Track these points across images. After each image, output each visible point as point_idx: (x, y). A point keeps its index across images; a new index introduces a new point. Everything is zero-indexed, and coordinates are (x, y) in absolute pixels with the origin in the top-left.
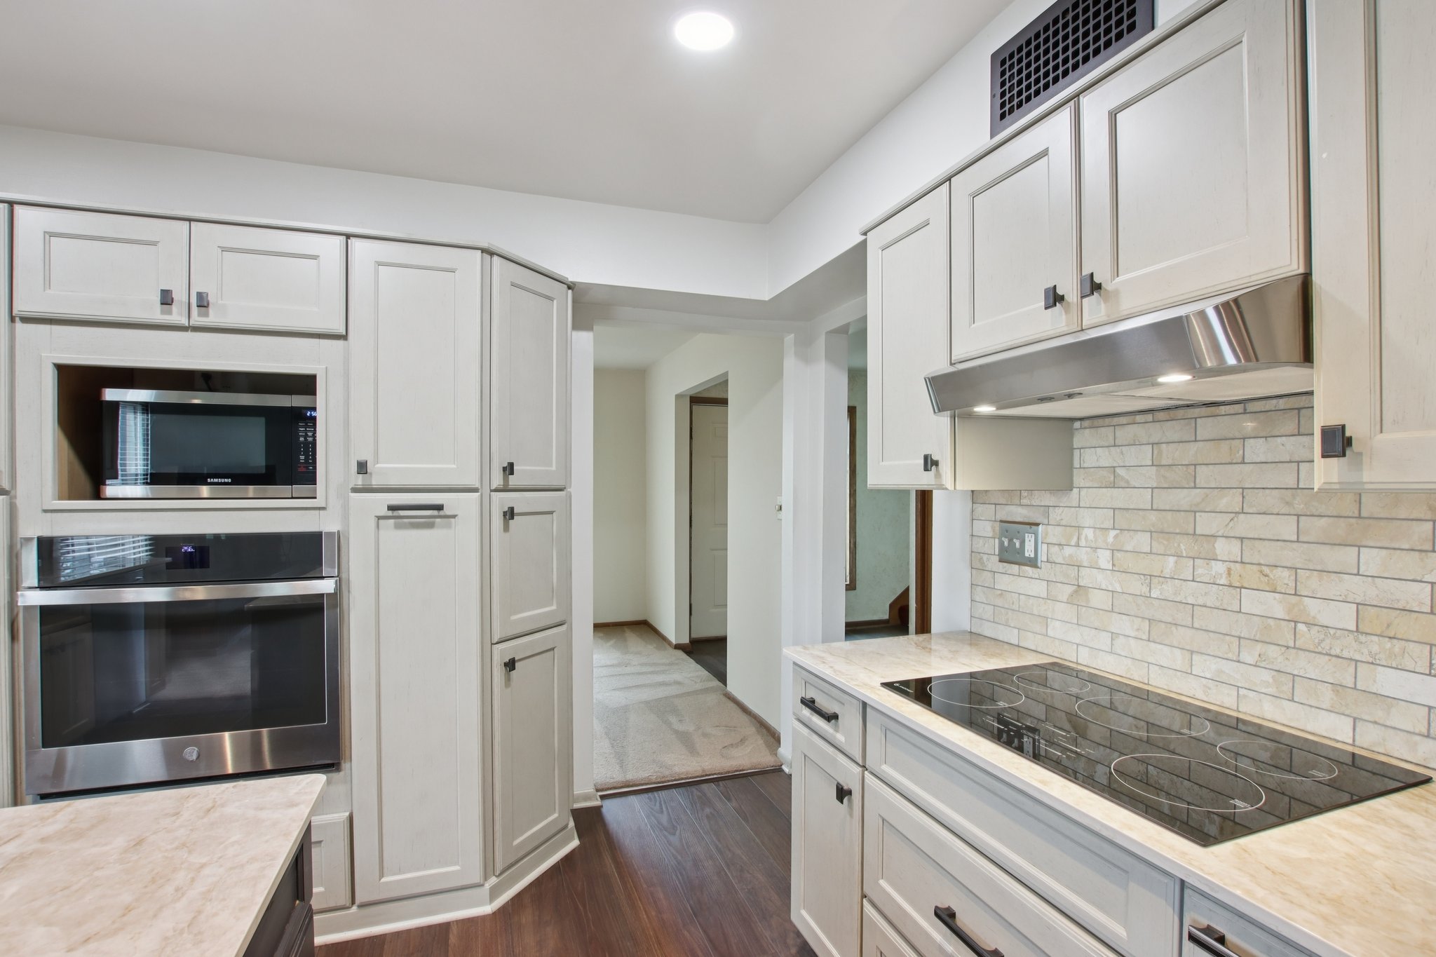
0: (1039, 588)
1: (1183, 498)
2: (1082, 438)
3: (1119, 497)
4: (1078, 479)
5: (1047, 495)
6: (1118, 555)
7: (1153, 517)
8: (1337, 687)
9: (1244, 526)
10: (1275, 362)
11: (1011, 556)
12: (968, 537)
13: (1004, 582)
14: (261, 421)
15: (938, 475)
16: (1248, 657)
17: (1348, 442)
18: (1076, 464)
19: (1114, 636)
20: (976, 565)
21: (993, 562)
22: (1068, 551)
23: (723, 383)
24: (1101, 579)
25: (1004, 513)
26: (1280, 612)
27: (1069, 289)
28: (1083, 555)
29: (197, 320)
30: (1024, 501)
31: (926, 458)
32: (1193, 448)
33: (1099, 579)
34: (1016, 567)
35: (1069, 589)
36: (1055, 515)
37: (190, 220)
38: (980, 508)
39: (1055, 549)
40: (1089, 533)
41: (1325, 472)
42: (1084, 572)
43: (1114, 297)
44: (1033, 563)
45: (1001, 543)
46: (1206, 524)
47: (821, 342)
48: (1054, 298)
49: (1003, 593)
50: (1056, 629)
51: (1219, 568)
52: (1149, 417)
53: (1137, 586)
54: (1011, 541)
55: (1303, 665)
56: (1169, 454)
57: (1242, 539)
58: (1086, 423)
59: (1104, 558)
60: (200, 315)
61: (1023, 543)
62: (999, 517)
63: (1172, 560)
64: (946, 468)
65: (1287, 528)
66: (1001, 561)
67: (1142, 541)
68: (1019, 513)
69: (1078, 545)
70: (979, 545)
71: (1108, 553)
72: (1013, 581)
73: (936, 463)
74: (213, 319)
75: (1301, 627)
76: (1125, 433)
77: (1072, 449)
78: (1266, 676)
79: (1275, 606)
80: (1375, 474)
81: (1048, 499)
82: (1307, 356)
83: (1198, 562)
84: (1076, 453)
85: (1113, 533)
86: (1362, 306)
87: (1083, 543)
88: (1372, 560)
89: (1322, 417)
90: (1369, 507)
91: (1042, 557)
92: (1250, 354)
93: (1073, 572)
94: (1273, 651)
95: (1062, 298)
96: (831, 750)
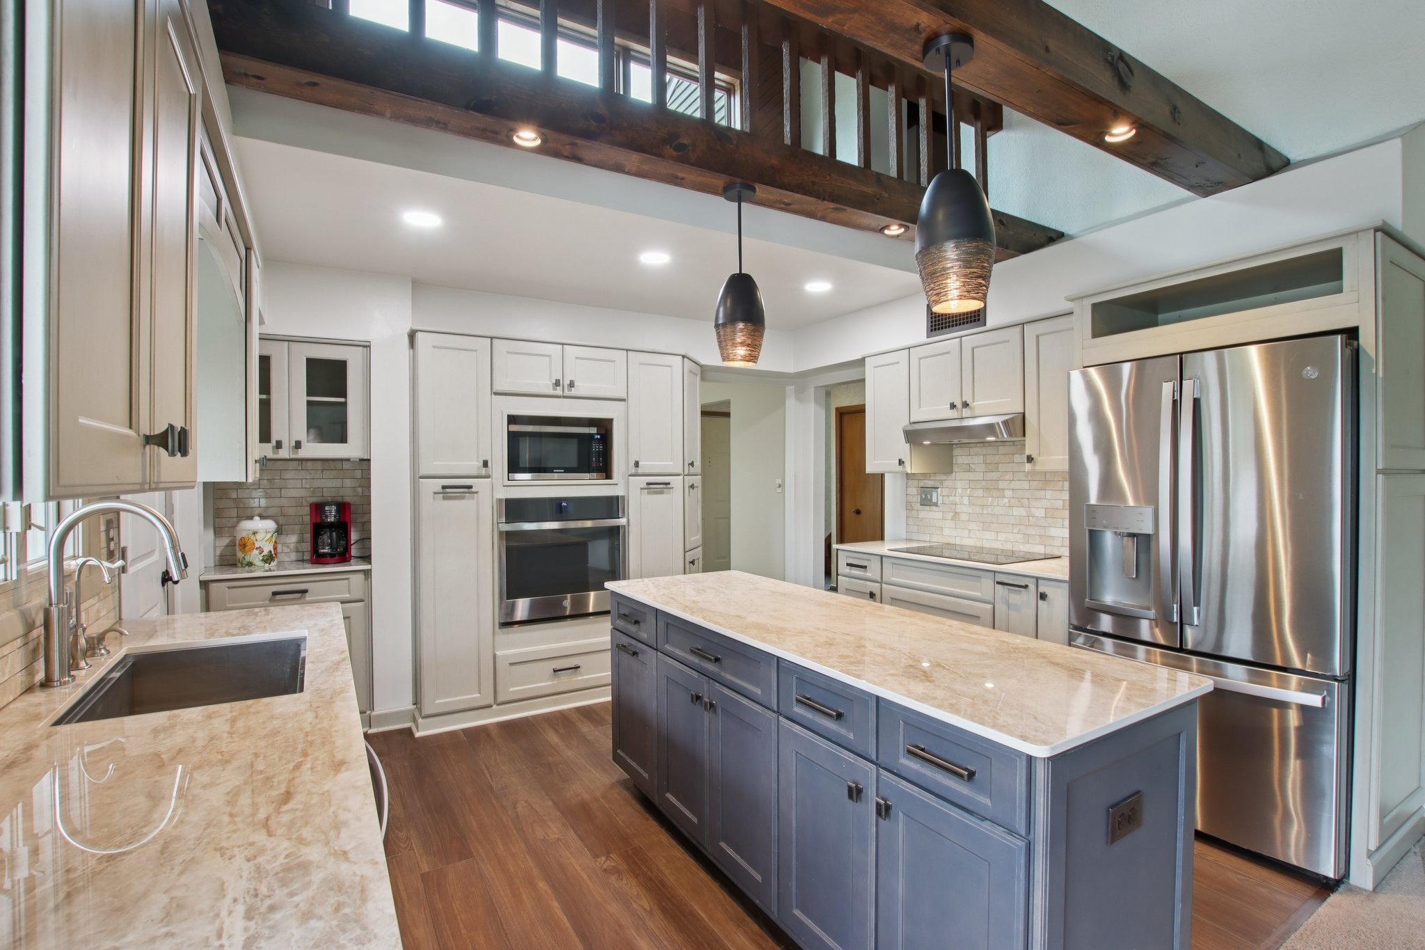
0: (939, 515)
1: (994, 475)
2: (957, 452)
3: (971, 476)
4: (955, 469)
5: (942, 475)
6: (971, 498)
7: (984, 483)
8: (1041, 536)
9: (1015, 485)
10: (1016, 436)
11: (926, 502)
12: (905, 495)
13: (922, 514)
14: (575, 441)
15: (904, 467)
16: (1015, 531)
17: (1033, 459)
18: (954, 462)
19: (970, 530)
20: (909, 507)
21: (918, 506)
22: (951, 498)
23: (728, 403)
24: (965, 509)
25: (921, 484)
26: (1024, 514)
27: (959, 404)
28: (957, 500)
29: (567, 393)
30: (932, 478)
31: (900, 460)
32: (998, 457)
33: (964, 508)
34: (928, 507)
35: (952, 514)
36: (946, 484)
37: (563, 344)
38: (910, 482)
39: (946, 498)
40: (960, 490)
41: (1028, 467)
42: (958, 506)
43: (972, 409)
44: (936, 505)
45: (921, 497)
46: (1002, 485)
47: (811, 392)
48: (953, 406)
49: (922, 520)
50: (946, 532)
51: (1006, 500)
52: (982, 445)
53: (978, 510)
54: (926, 495)
55: (1032, 531)
56: (989, 459)
57: (1013, 489)
58: (958, 446)
59: (966, 500)
60: (568, 391)
61: (931, 497)
62: (920, 486)
63: (990, 499)
64: (907, 464)
65: (1026, 485)
66: (921, 505)
67: (980, 492)
68: (929, 483)
69: (955, 496)
70: (910, 499)
71: (967, 498)
72: (927, 514)
73: (903, 462)
74: (574, 392)
75: (1031, 518)
76: (973, 450)
77: (953, 456)
78: (1021, 536)
79: (1022, 512)
80: (1038, 468)
81: (942, 477)
82: (1024, 435)
83: (999, 499)
84: (954, 457)
85: (969, 490)
86: (1036, 425)
87: (957, 495)
88: (1049, 494)
89: (1027, 453)
90: (1048, 477)
91: (940, 502)
92: (1010, 434)
93: (953, 507)
94: (1023, 527)
95: (955, 406)
96: (863, 582)
